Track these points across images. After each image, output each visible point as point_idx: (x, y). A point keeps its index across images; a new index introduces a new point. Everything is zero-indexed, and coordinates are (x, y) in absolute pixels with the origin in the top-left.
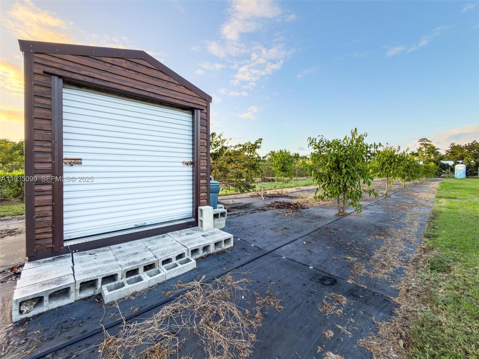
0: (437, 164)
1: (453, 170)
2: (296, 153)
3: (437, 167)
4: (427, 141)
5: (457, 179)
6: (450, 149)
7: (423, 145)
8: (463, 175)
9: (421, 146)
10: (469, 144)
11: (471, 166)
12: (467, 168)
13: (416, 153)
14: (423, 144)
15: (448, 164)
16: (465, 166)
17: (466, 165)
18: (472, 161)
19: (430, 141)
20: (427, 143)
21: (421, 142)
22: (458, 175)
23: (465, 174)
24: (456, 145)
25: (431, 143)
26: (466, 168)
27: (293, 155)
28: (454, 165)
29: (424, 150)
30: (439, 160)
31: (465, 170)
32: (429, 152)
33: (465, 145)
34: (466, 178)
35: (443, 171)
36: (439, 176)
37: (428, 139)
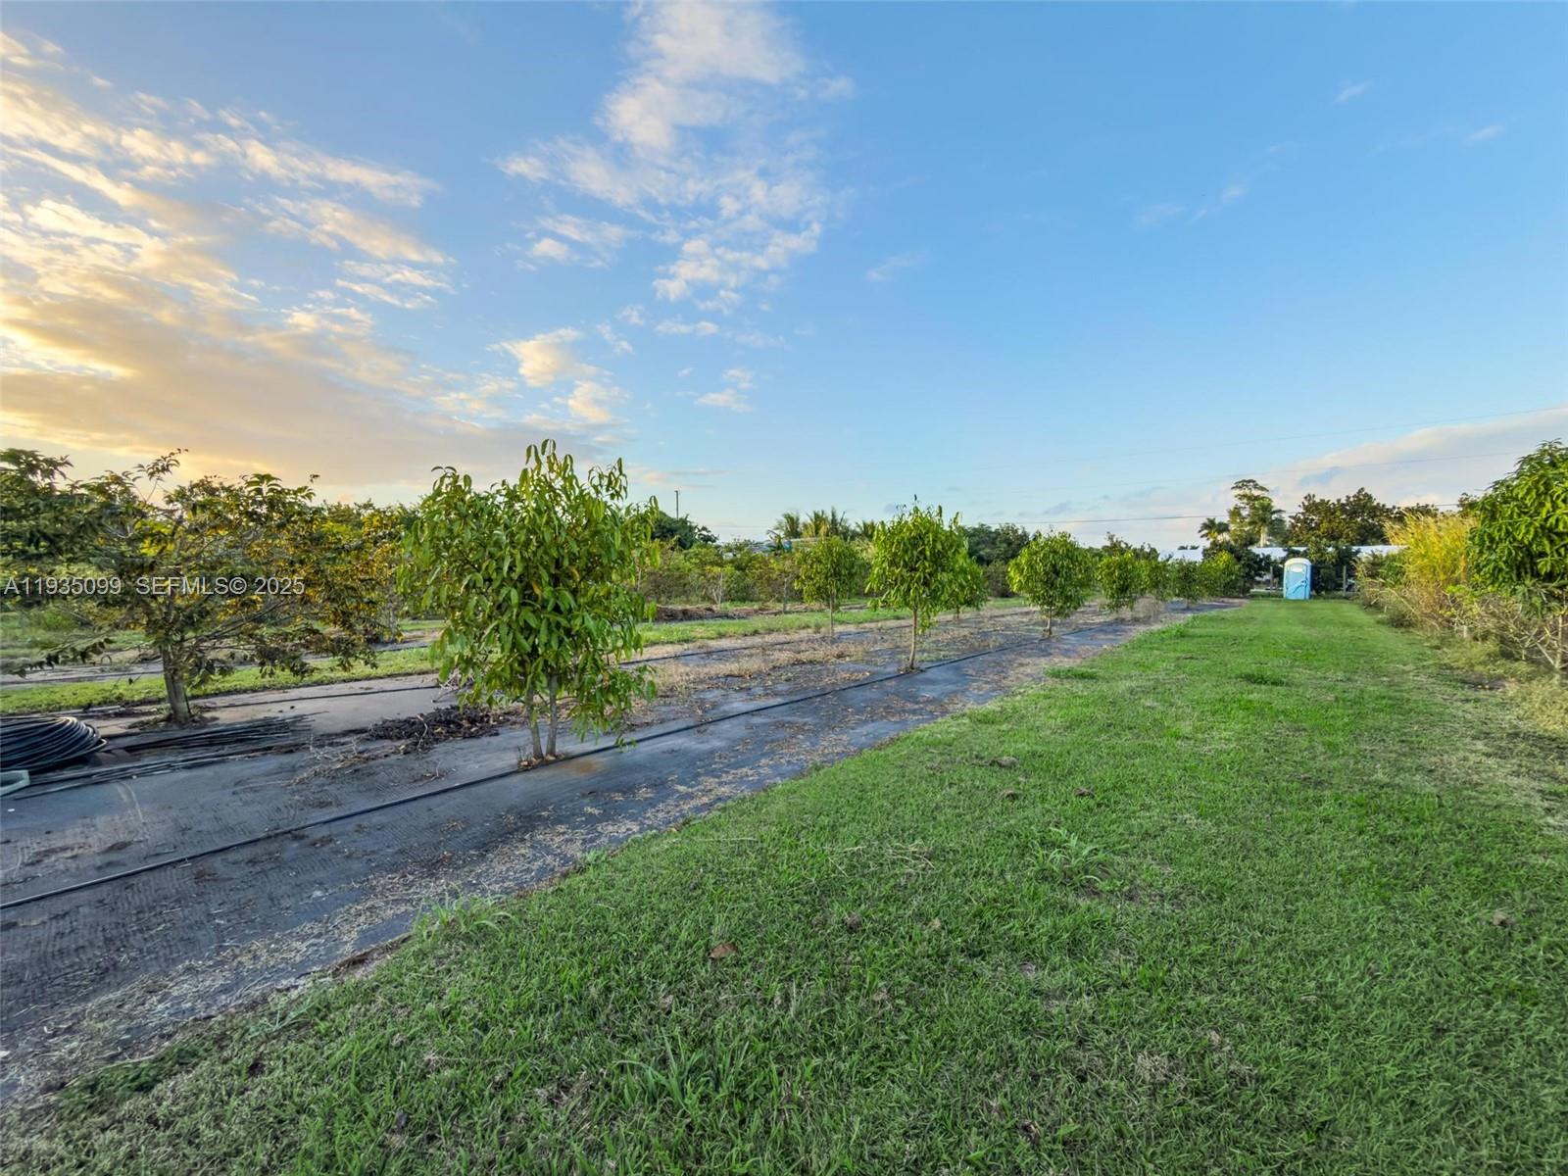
0: (1239, 559)
1: (1279, 574)
2: (869, 522)
3: (1237, 567)
4: (1256, 486)
5: (1288, 601)
6: (1302, 510)
7: (1245, 501)
8: (1304, 592)
9: (1240, 504)
10: (1348, 497)
11: (1324, 562)
12: (1315, 570)
13: (1221, 524)
14: (1245, 496)
15: (1268, 557)
16: (1309, 563)
17: (1312, 561)
18: (1330, 549)
19: (1263, 489)
20: (1256, 493)
21: (1238, 492)
22: (1291, 588)
23: (1308, 588)
24: (1318, 500)
25: (1266, 494)
26: (1313, 568)
27: (858, 530)
28: (1283, 561)
29: (1244, 513)
30: (1246, 545)
31: (1308, 576)
32: (1256, 519)
33: (1339, 501)
34: (1311, 596)
35: (1257, 578)
36: (1244, 592)
37: (1260, 483)
